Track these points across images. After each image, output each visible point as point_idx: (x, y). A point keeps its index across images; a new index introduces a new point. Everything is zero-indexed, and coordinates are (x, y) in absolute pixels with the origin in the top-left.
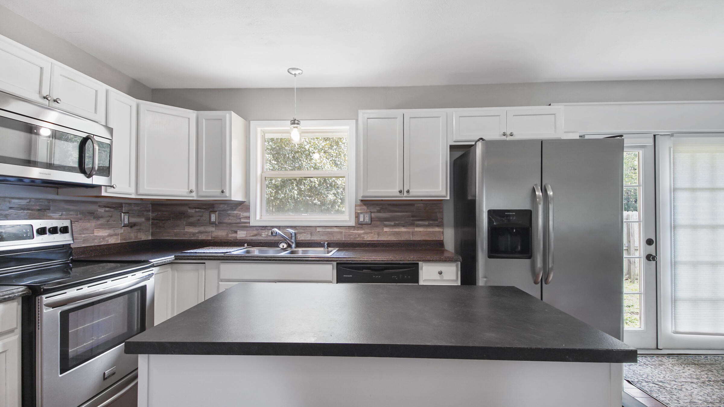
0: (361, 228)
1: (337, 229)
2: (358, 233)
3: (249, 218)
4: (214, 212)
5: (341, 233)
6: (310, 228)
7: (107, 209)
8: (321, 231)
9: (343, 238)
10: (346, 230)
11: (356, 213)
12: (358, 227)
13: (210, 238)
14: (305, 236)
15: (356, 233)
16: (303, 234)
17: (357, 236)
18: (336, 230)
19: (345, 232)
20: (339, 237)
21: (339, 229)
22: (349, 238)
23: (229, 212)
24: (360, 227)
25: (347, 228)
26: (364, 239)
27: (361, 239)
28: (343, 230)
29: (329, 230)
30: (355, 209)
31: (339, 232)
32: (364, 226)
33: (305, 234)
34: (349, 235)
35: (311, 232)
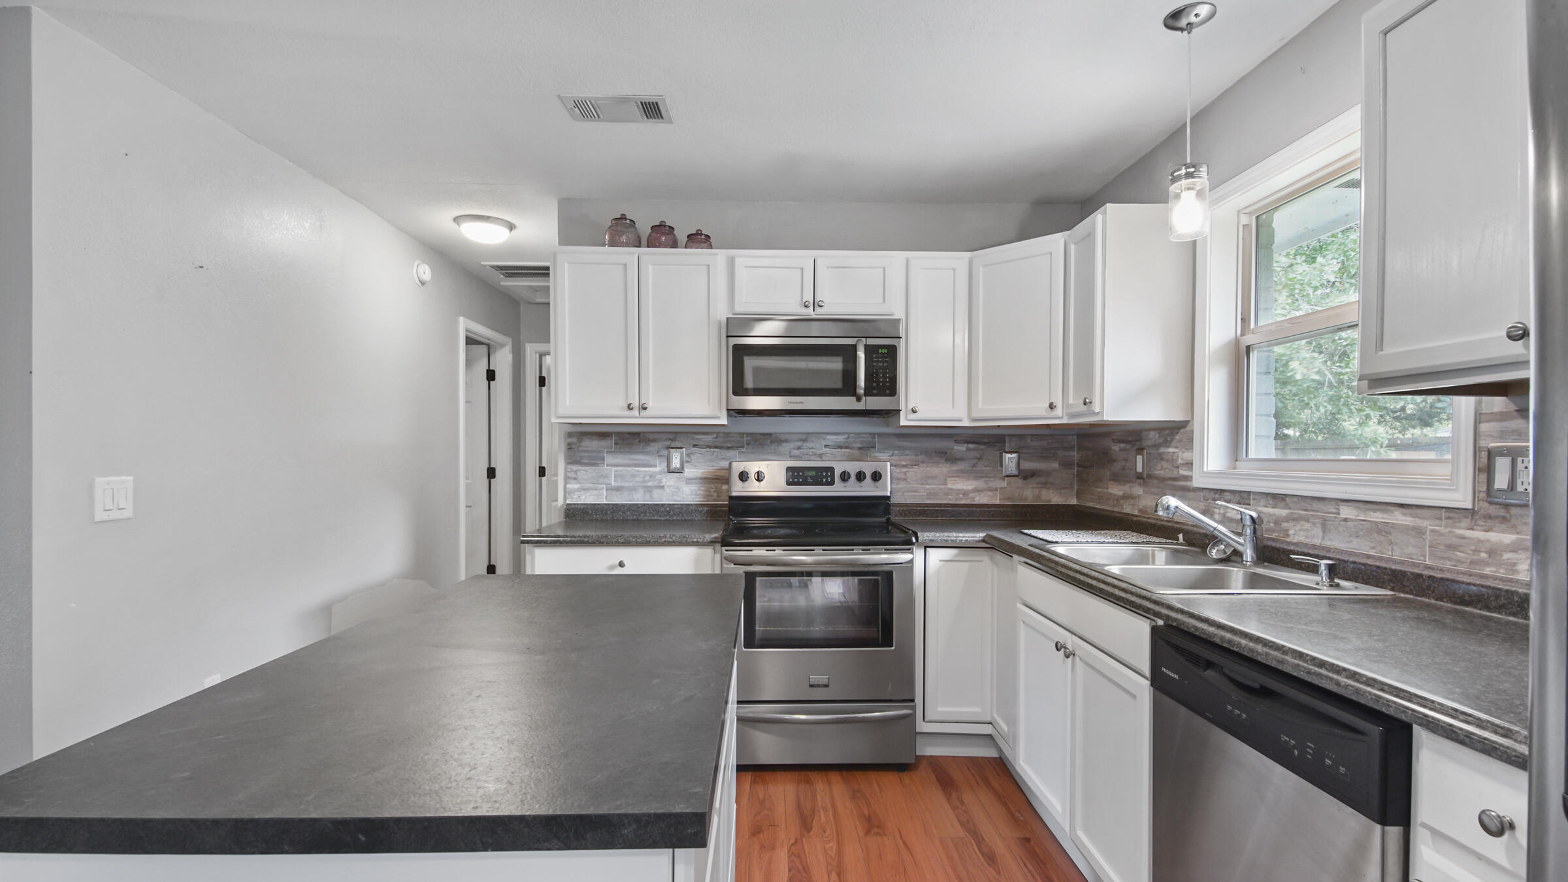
0: (1504, 519)
1: (1404, 514)
2: (1488, 541)
3: (1189, 464)
4: (1140, 450)
5: (1419, 532)
6: (1320, 505)
7: (971, 446)
8: (1352, 520)
9: (1425, 557)
10: (1437, 522)
11: (1476, 450)
12: (1490, 517)
13: (1136, 512)
14: (1306, 530)
15: (1480, 541)
16: (1303, 523)
17: (1483, 555)
18: (1399, 518)
19: (1432, 531)
20: (1411, 550)
21: (1411, 515)
22: (1449, 559)
23: (1162, 450)
24: (1497, 517)
25: (1444, 514)
26: (1517, 572)
27: (1502, 573)
28: (1427, 524)
29: (1377, 517)
30: (1476, 434)
31: (1414, 528)
32: (1514, 511)
33: (1307, 525)
34: (1450, 547)
35: (1323, 517)
